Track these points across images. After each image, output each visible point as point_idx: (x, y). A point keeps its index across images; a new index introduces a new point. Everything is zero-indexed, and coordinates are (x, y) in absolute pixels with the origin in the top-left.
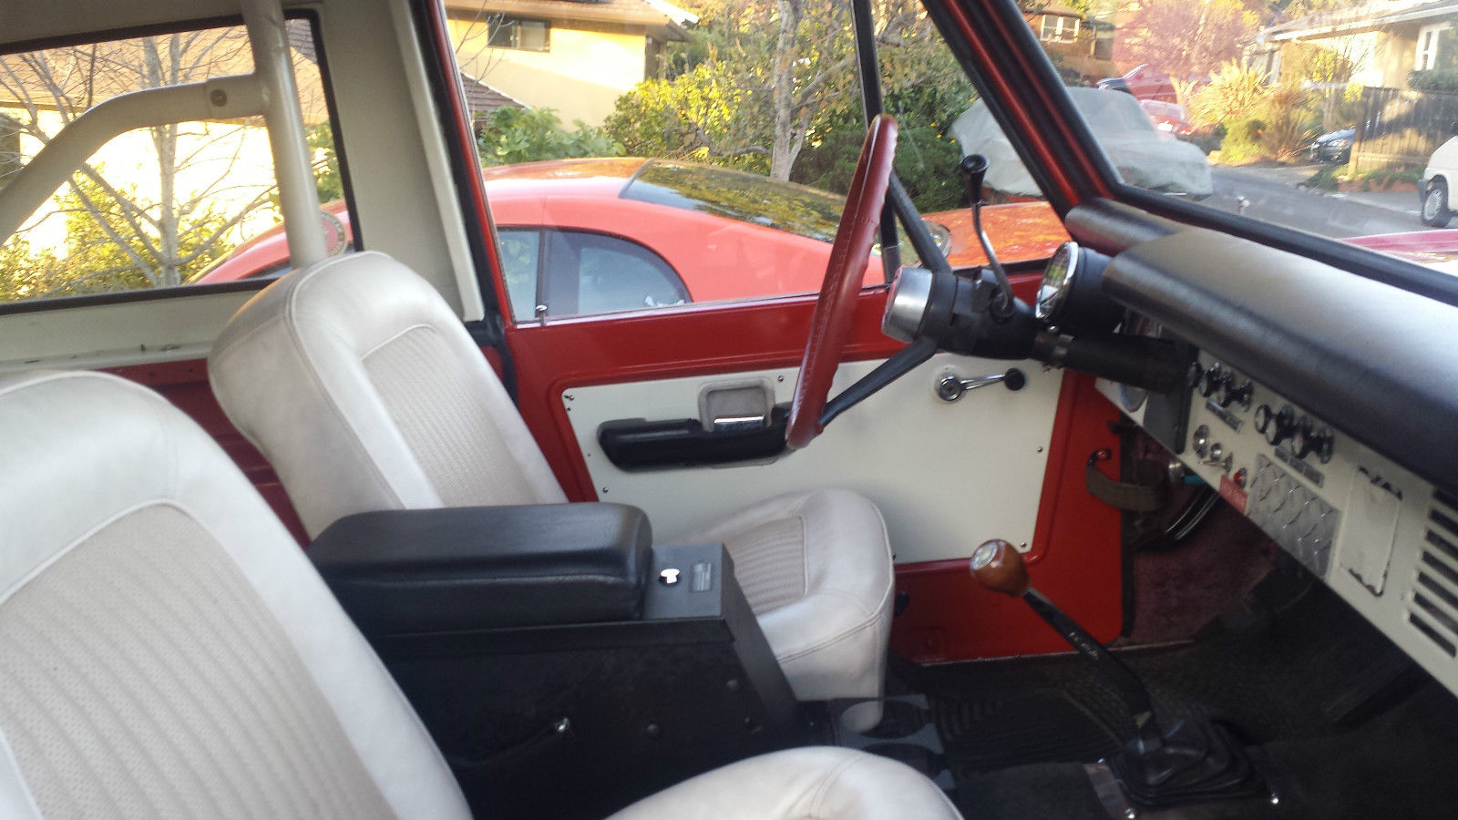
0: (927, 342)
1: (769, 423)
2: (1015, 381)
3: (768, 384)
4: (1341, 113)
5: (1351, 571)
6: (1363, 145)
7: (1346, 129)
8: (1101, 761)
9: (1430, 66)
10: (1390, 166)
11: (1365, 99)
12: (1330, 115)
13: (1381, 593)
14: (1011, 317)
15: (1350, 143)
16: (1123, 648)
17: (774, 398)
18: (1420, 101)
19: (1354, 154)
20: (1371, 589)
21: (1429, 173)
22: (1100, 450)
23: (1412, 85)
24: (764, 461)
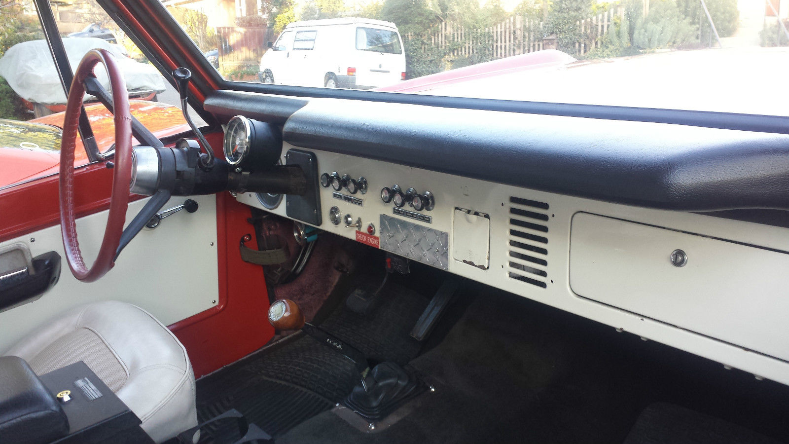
0: (163, 193)
1: (32, 272)
2: (191, 207)
3: (24, 246)
4: (208, 43)
5: (465, 261)
6: (224, 57)
7: (212, 50)
8: (337, 405)
9: (244, 14)
10: (240, 67)
11: (219, 34)
12: (202, 43)
13: (488, 267)
14: (213, 167)
15: (216, 57)
16: (280, 341)
17: (31, 255)
18: (246, 32)
19: (220, 63)
20: (482, 267)
21: (262, 69)
22: (244, 236)
23: (241, 25)
24: (33, 298)
